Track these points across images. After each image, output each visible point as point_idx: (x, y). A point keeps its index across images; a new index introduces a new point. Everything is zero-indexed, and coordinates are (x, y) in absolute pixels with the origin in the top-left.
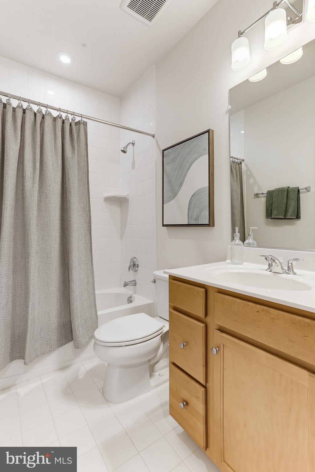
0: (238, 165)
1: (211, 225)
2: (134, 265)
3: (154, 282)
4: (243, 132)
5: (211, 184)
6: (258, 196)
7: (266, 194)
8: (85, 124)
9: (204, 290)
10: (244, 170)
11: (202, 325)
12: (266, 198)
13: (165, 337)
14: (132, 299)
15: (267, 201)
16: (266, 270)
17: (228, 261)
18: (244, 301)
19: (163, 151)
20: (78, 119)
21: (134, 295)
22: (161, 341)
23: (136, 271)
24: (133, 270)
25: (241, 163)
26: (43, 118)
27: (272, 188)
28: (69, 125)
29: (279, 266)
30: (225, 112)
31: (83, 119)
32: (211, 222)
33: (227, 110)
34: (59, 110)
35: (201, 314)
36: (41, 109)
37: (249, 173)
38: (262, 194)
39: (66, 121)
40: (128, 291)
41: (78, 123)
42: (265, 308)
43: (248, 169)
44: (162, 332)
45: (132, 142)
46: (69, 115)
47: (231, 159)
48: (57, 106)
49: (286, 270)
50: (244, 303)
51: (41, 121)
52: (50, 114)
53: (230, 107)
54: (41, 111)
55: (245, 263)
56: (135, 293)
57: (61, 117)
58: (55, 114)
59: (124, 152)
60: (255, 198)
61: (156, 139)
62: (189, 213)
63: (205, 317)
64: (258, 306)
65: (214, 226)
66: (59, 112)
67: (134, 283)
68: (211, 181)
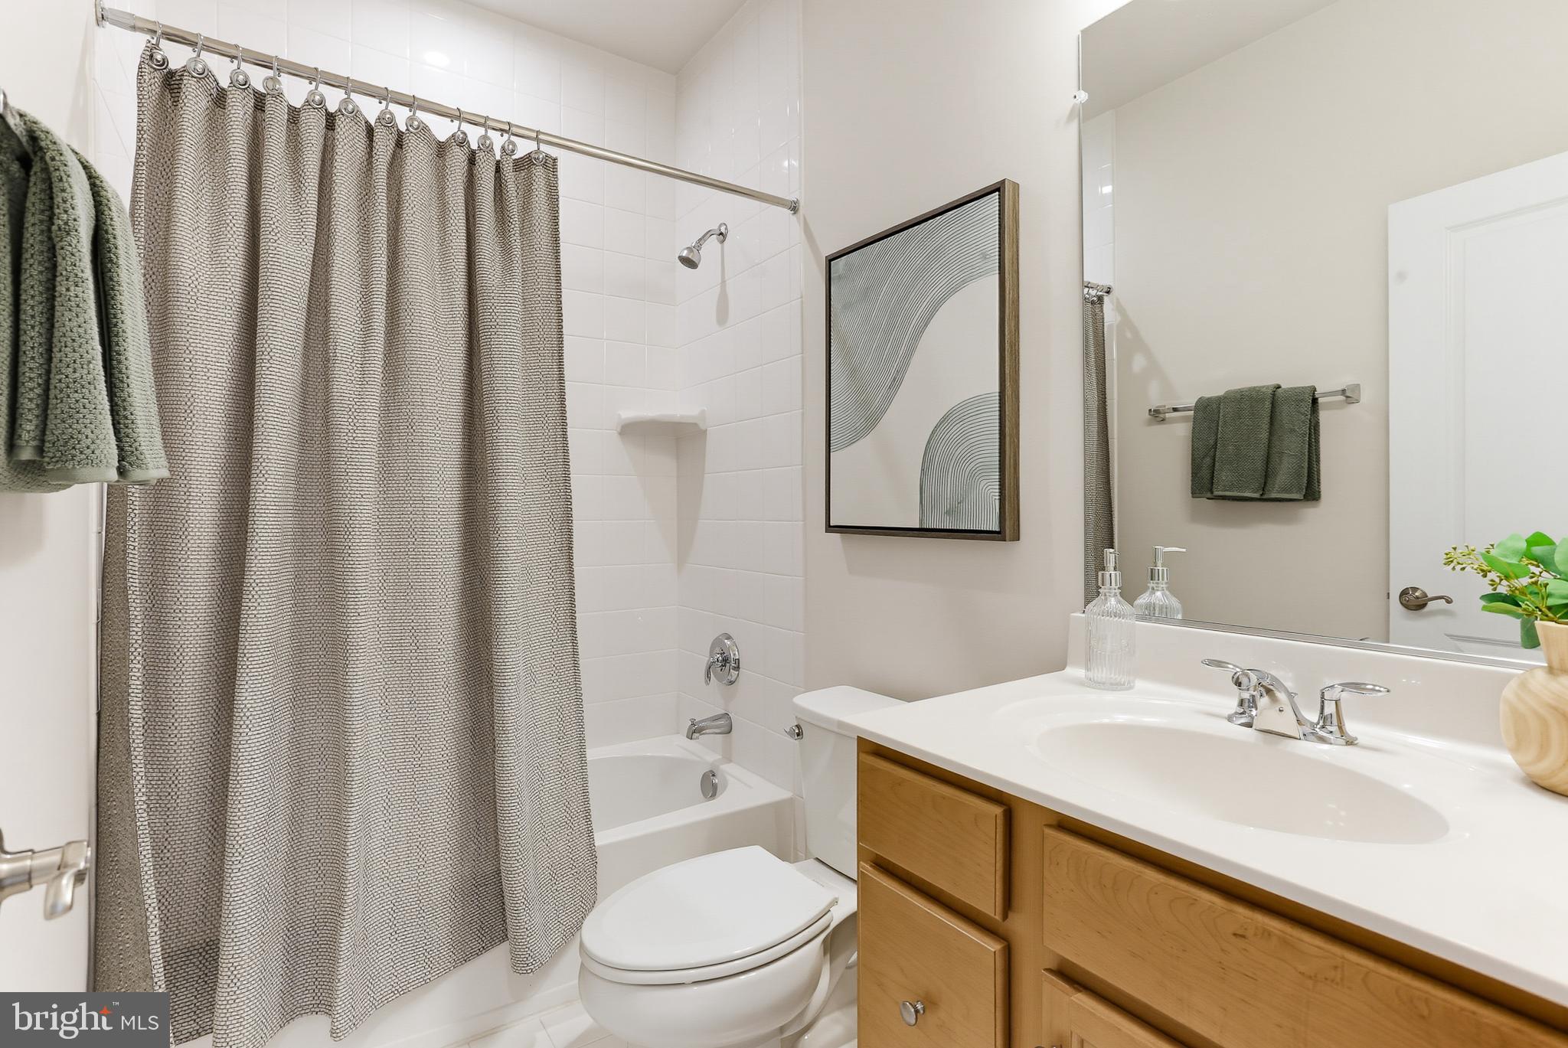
0: (1089, 305)
1: (1007, 538)
2: (726, 660)
3: (798, 735)
4: (1107, 189)
5: (1008, 384)
6: (1162, 416)
7: (1192, 413)
8: (551, 164)
9: (997, 811)
10: (1110, 326)
11: (993, 946)
12: (1191, 424)
13: (836, 940)
14: (716, 781)
15: (1196, 436)
16: (1230, 719)
17: (1074, 671)
18: (1173, 882)
19: (830, 260)
20: (524, 148)
21: (727, 768)
22: (825, 953)
23: (731, 683)
24: (719, 679)
25: (1100, 299)
26: (399, 143)
27: (1216, 390)
28: (493, 169)
29: (1288, 710)
30: (1067, 112)
31: (544, 148)
32: (1007, 523)
33: (1073, 107)
34: (457, 116)
35: (988, 904)
36: (391, 113)
37: (1129, 335)
38: (1175, 410)
39: (480, 155)
40: (705, 752)
41: (525, 164)
42: (1275, 925)
43: (1126, 322)
44: (829, 926)
45: (717, 228)
46: (491, 133)
47: (1086, 290)
48: (451, 103)
49: (1313, 725)
50: (1175, 888)
51: (394, 156)
52: (424, 129)
53: (1083, 96)
54: (392, 119)
55: (1140, 684)
56: (728, 758)
57: (463, 142)
58: (442, 129)
59: (689, 263)
60: (1150, 423)
61: (802, 218)
62: (925, 488)
63: (1005, 916)
64: (1242, 911)
65: (1019, 540)
66: (456, 123)
67: (725, 725)
68: (1007, 371)
